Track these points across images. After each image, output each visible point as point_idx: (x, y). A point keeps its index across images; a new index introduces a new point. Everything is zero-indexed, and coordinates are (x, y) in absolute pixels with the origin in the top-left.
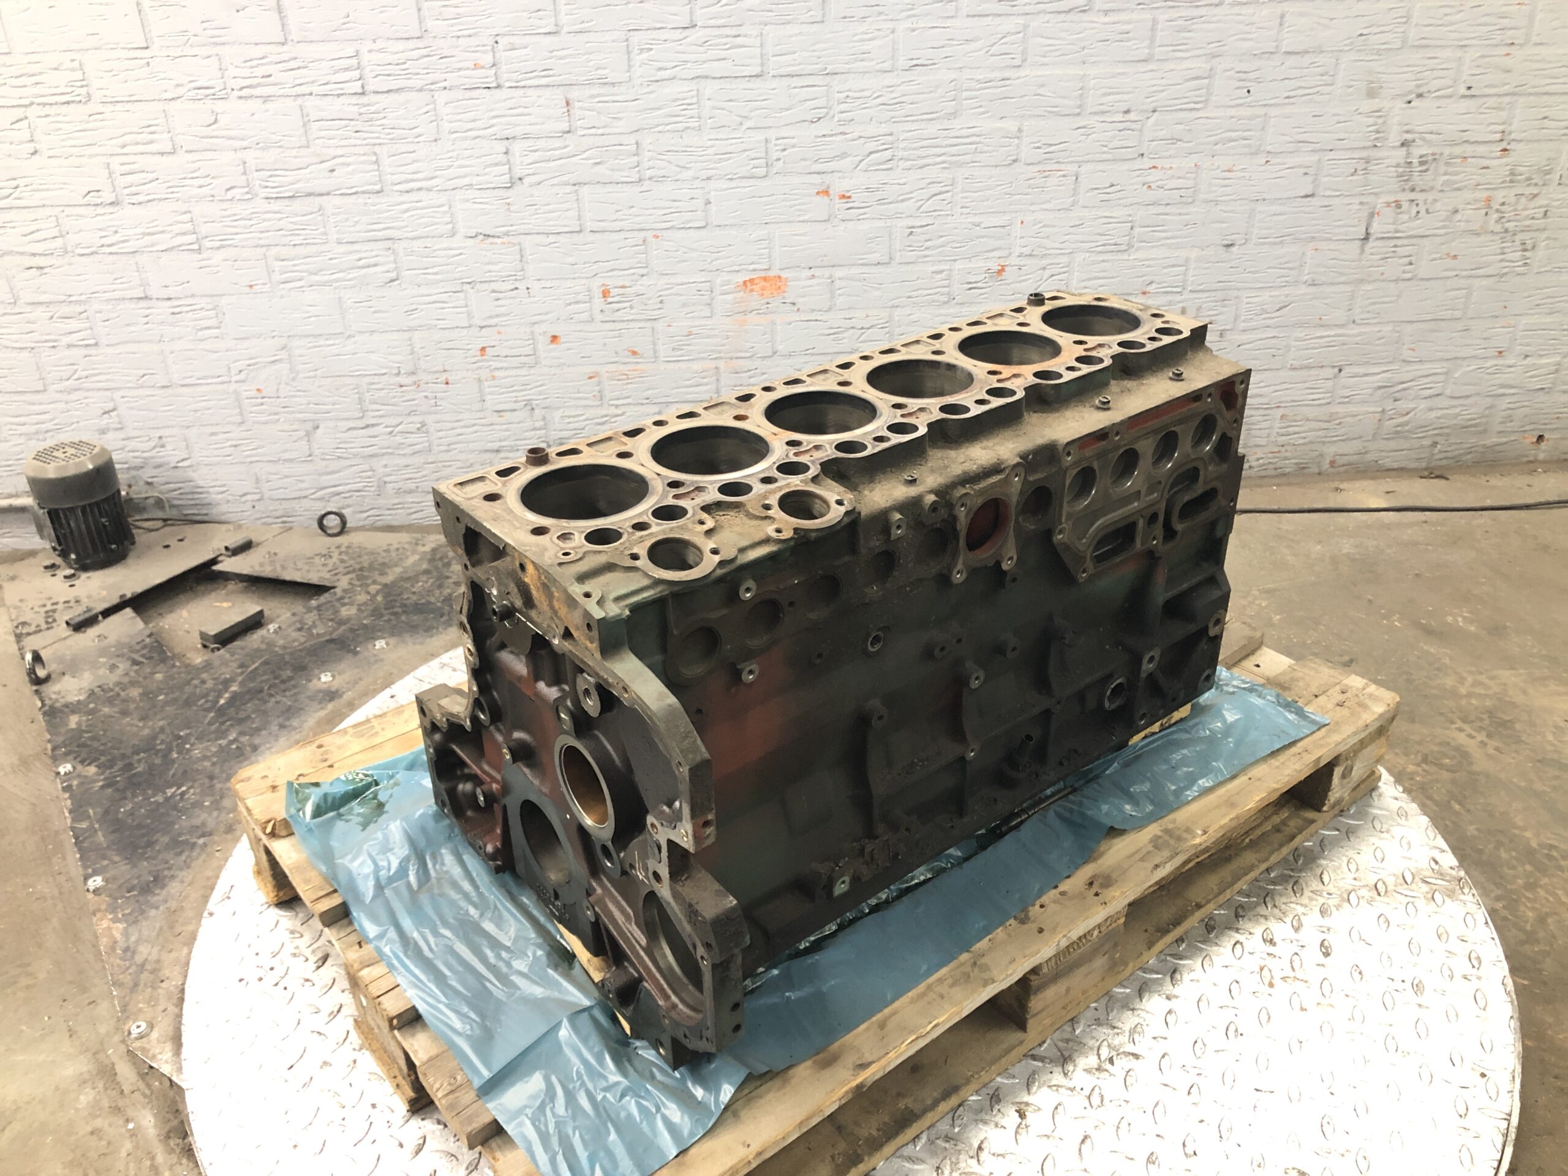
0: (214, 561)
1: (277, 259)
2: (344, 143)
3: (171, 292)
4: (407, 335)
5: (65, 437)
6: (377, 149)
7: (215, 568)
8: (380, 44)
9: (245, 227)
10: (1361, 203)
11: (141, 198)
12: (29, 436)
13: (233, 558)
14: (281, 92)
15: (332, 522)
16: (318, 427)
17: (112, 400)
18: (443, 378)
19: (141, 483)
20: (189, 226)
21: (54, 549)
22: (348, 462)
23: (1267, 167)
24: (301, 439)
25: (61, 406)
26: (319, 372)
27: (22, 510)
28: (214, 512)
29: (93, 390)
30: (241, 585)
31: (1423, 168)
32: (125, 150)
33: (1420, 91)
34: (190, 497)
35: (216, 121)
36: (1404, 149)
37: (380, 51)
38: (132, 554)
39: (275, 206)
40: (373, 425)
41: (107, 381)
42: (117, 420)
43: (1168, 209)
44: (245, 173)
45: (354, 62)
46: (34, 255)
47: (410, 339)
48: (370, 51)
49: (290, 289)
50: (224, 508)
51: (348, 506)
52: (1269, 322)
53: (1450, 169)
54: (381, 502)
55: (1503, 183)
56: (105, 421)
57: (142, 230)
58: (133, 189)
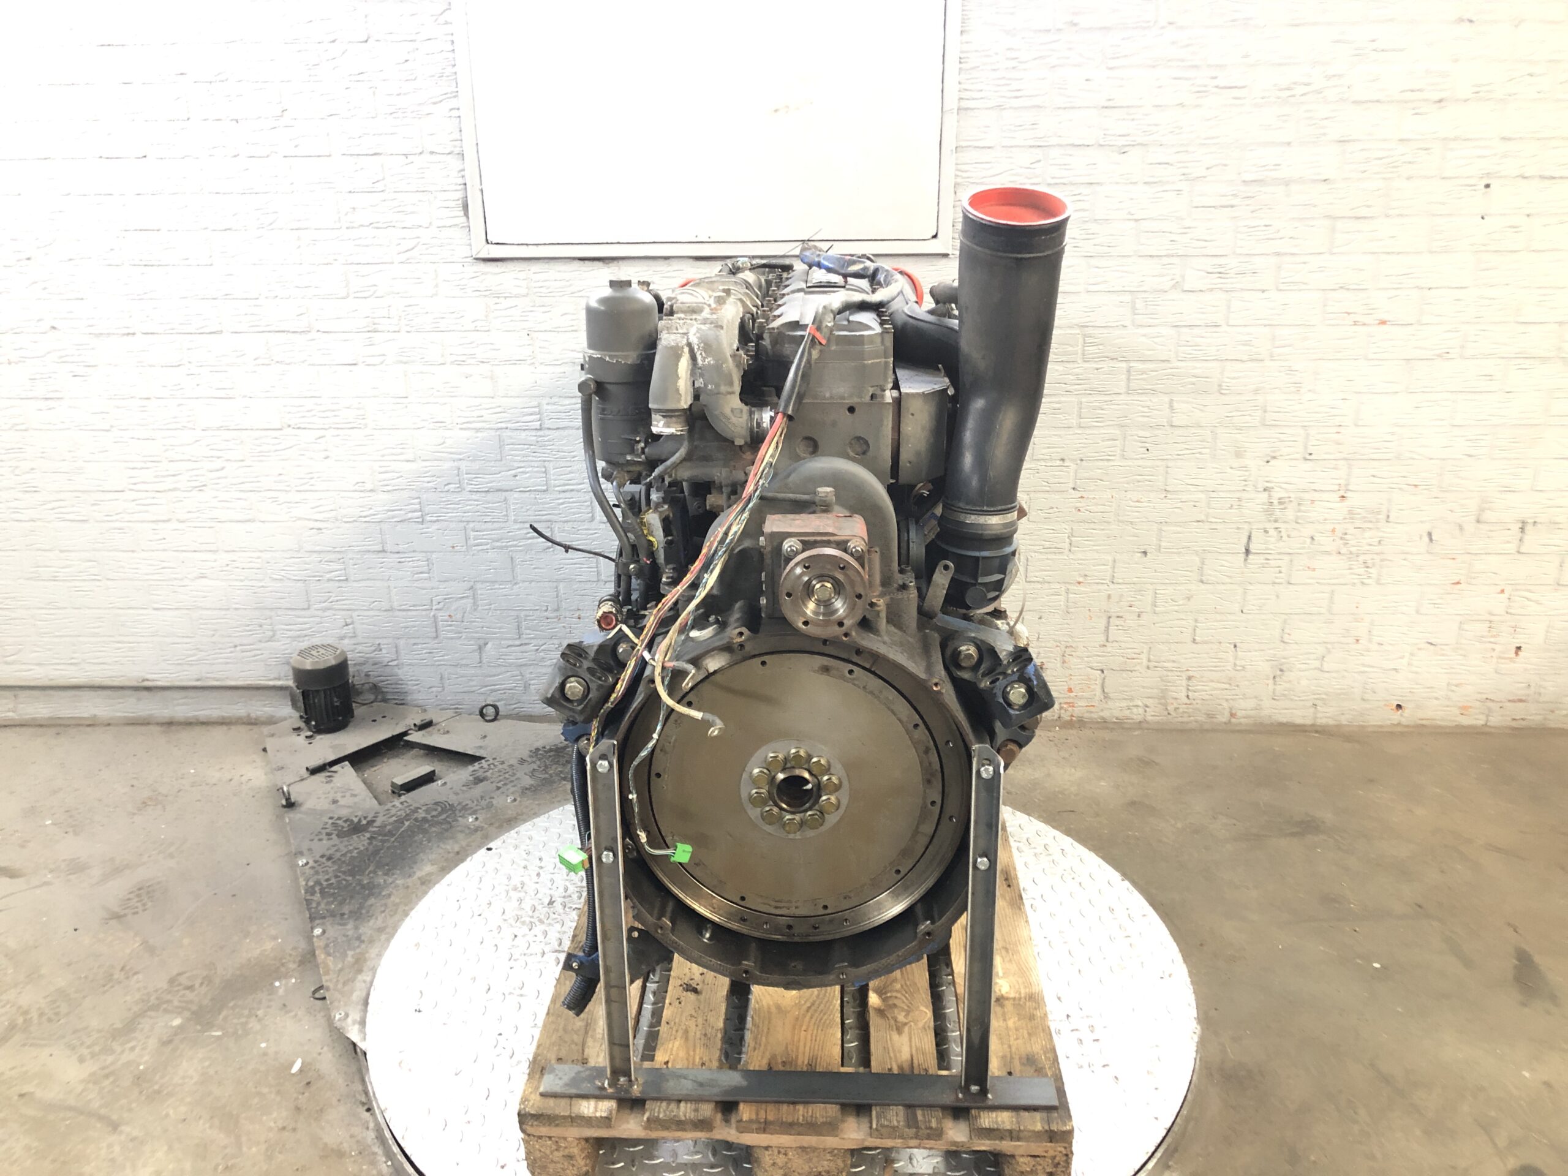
0: (405, 733)
1: (474, 531)
2: (525, 459)
3: (400, 548)
4: (555, 584)
5: (316, 641)
6: (546, 464)
7: (406, 738)
8: (553, 400)
9: (454, 509)
10: (1238, 528)
11: (389, 488)
12: (294, 638)
13: (421, 733)
14: (488, 426)
15: (490, 711)
16: (486, 644)
17: (351, 617)
18: (576, 615)
19: (363, 675)
20: (418, 506)
21: (301, 717)
22: (503, 669)
23: (1165, 501)
24: (474, 651)
25: (318, 619)
26: (493, 606)
27: (281, 688)
28: (409, 698)
29: (339, 610)
30: (422, 751)
31: (1282, 507)
32: (386, 458)
33: (1274, 455)
34: (393, 686)
35: (444, 443)
36: (1267, 493)
37: (554, 404)
38: (351, 724)
39: (474, 497)
40: (526, 644)
41: (350, 604)
42: (352, 631)
43: (1092, 526)
44: (458, 475)
45: (537, 410)
46: (317, 521)
47: (557, 587)
48: (548, 404)
49: (479, 551)
50: (415, 696)
51: (502, 700)
52: (1176, 608)
53: (1303, 508)
54: (524, 698)
55: (1345, 519)
56: (346, 630)
57: (386, 508)
58: (385, 483)
